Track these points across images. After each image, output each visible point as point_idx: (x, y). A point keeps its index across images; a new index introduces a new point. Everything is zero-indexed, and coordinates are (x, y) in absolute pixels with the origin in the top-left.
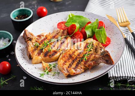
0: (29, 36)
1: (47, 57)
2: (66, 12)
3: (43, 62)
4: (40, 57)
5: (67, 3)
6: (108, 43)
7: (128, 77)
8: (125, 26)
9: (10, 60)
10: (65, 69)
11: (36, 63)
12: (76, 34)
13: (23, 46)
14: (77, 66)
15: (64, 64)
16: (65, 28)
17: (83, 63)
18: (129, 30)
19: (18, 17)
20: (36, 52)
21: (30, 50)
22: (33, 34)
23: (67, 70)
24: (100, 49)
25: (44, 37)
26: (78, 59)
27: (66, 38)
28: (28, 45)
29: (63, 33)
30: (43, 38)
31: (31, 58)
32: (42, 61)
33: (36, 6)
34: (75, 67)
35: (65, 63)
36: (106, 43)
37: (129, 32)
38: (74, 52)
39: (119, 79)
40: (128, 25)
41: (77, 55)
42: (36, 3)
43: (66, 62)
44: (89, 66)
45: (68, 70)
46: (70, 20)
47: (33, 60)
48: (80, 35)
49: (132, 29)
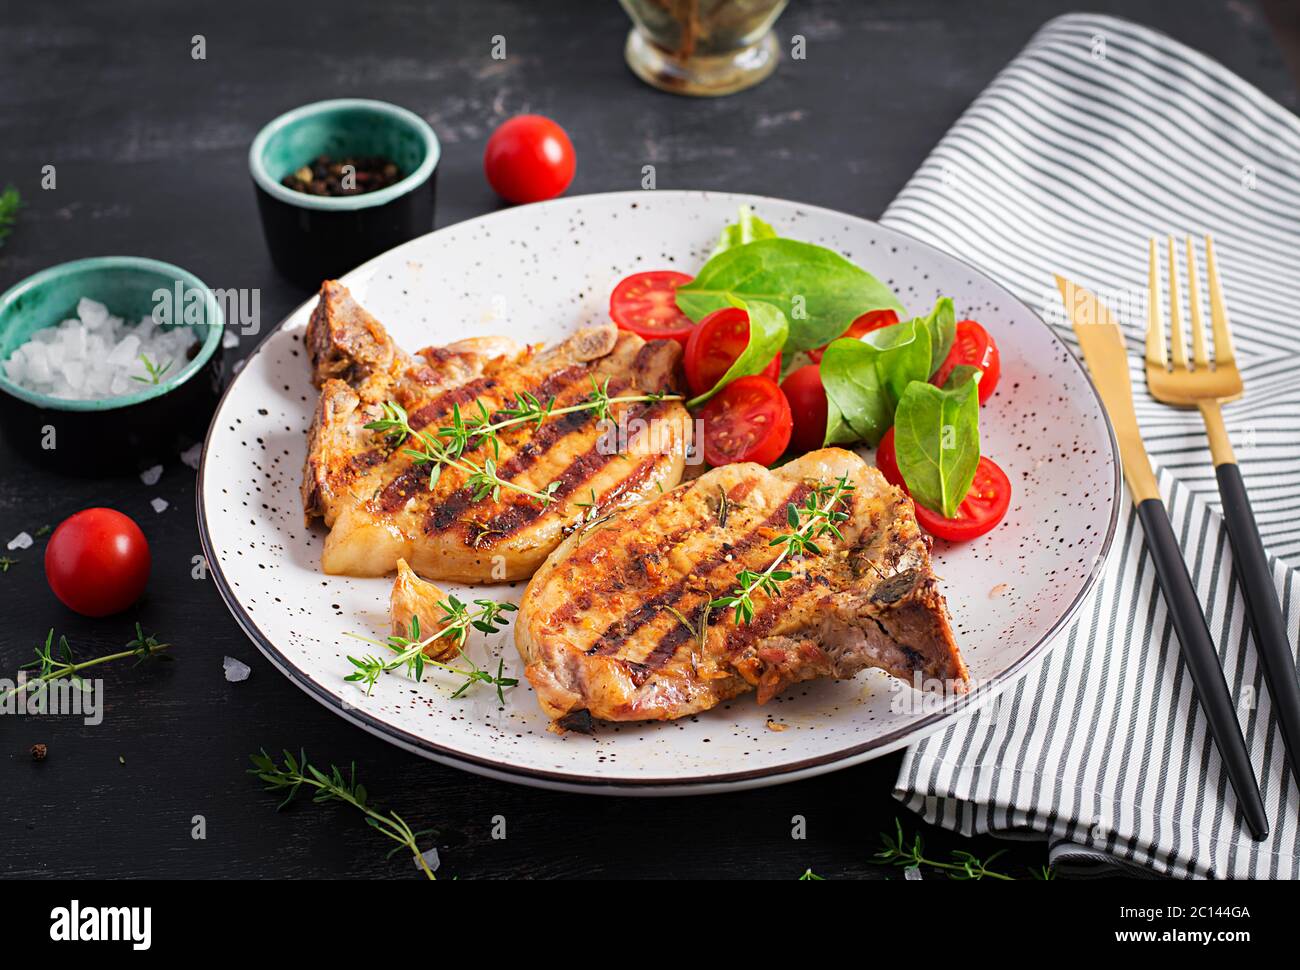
0: (346, 344)
1: (451, 539)
2: (712, 195)
3: (406, 574)
4: (394, 531)
5: (765, 122)
6: (981, 514)
7: (1052, 818)
8: (1189, 401)
9: (160, 505)
10: (559, 659)
11: (347, 573)
12: (738, 391)
13: (284, 415)
14: (666, 649)
15: (565, 617)
16: (670, 332)
17: (719, 635)
18: (1204, 441)
19: (323, 171)
20: (370, 484)
21: (323, 457)
22: (388, 331)
23: (573, 666)
24: (886, 548)
25: (478, 372)
26: (691, 601)
27: (649, 411)
28: (324, 416)
29: (640, 364)
30: (458, 377)
31: (318, 521)
32: (402, 563)
33: (498, 106)
34: (649, 658)
35: (579, 615)
36: (965, 507)
37: (1206, 456)
38: (677, 539)
39: (982, 826)
40: (1215, 396)
41: (688, 565)
42: (509, 82)
43: (584, 602)
44: (759, 672)
45: (583, 669)
46: (729, 270)
47: (329, 539)
48: (771, 407)
49: (1234, 439)
